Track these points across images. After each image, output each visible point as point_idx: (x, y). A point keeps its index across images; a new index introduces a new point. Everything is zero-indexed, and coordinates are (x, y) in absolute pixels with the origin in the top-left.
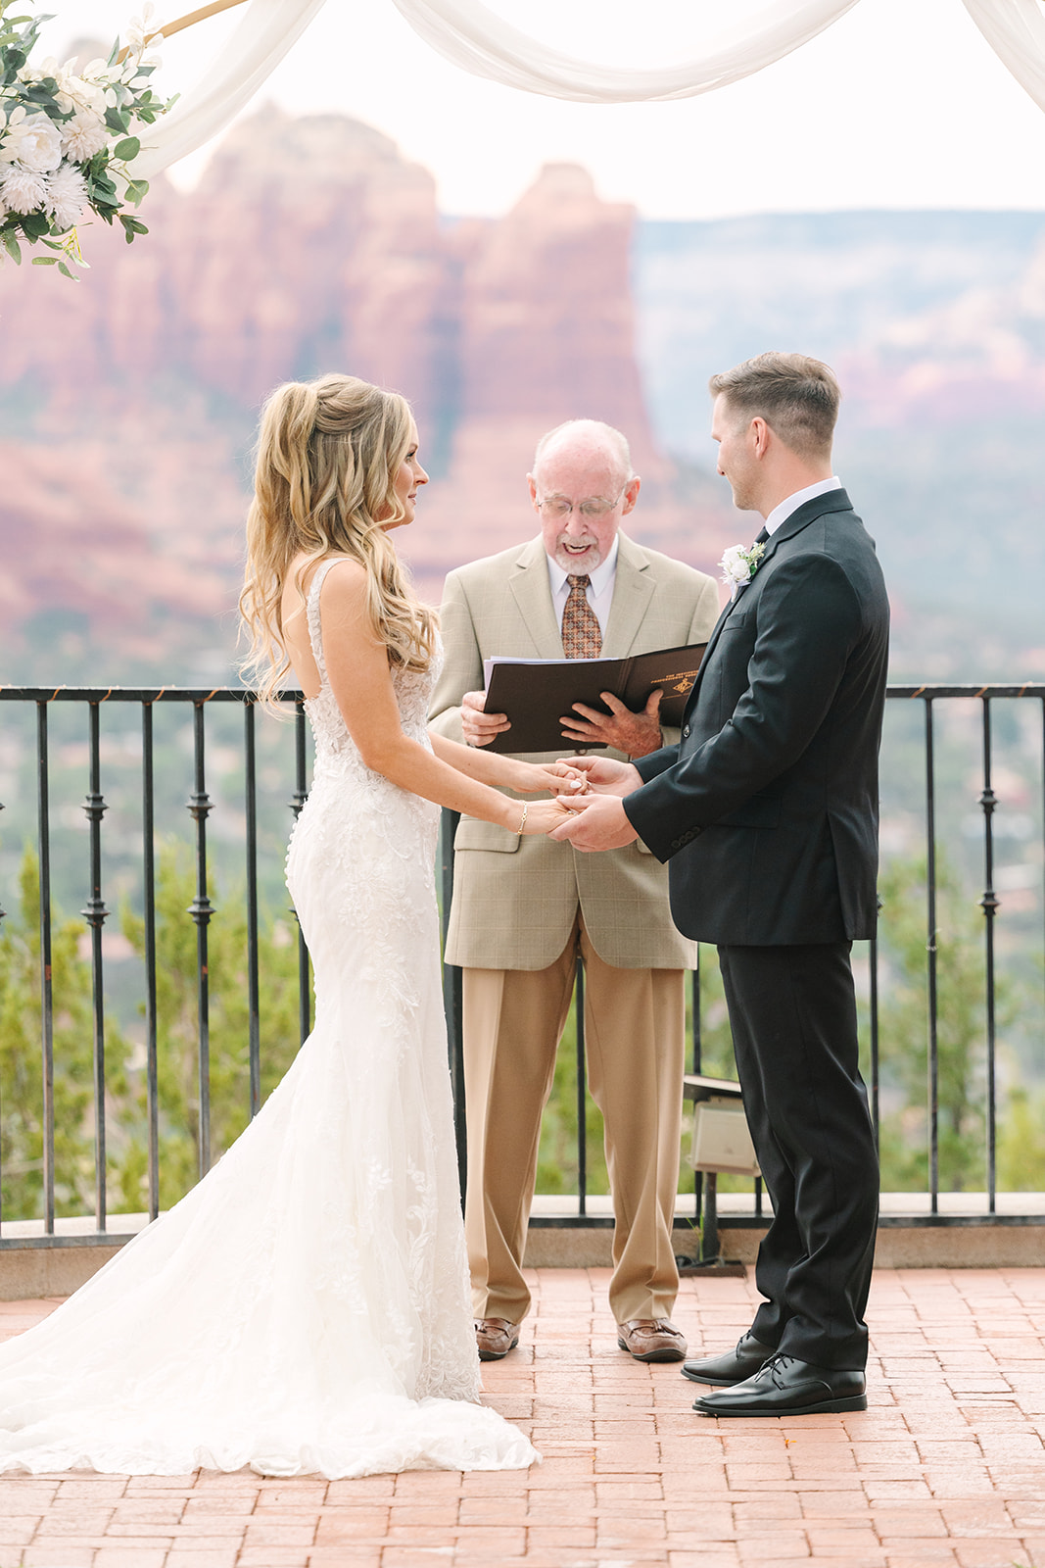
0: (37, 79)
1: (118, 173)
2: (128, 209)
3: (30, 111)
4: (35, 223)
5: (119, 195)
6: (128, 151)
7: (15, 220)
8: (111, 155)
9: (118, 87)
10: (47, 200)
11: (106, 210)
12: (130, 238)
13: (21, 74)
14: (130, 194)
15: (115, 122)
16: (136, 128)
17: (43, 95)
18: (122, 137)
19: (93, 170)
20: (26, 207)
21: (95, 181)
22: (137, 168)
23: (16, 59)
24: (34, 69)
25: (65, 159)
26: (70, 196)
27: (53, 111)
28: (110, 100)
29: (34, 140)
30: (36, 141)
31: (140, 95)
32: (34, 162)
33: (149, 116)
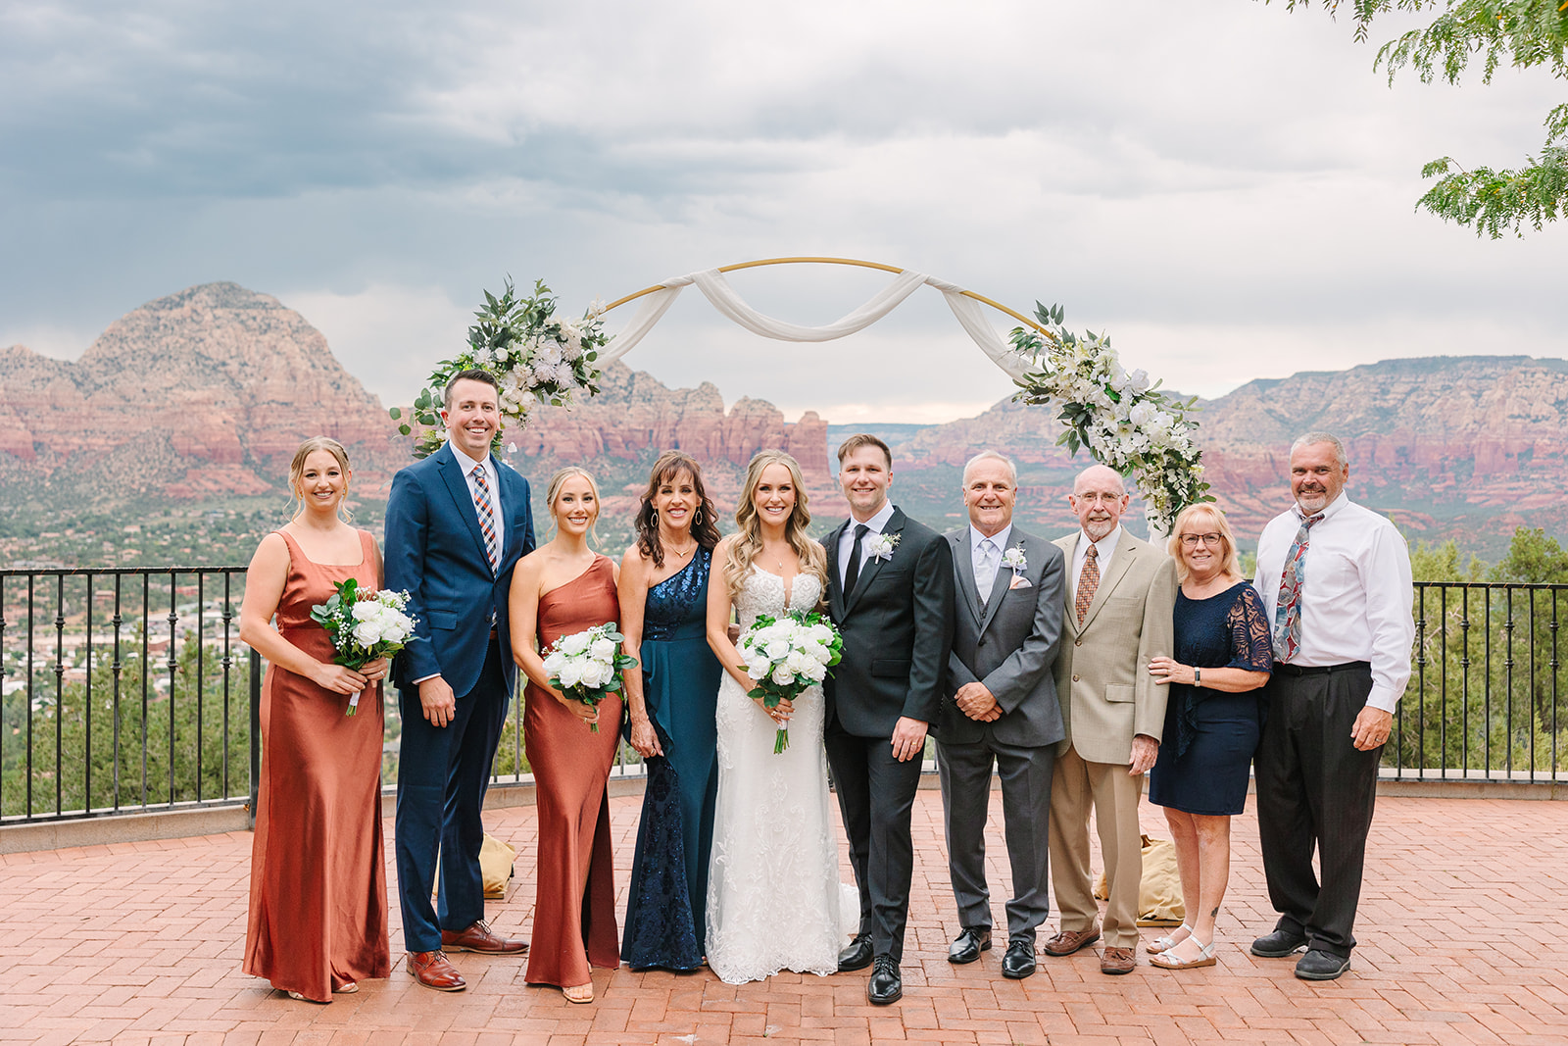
0: (552, 325)
1: (588, 368)
2: (593, 382)
3: (547, 339)
4: (550, 386)
5: (587, 377)
6: (592, 357)
7: (541, 385)
8: (585, 359)
9: (587, 328)
10: (554, 376)
11: (582, 383)
12: (592, 395)
13: (545, 322)
14: (592, 376)
15: (585, 344)
16: (596, 347)
17: (556, 329)
18: (589, 351)
19: (576, 364)
20: (546, 379)
21: (577, 370)
22: (595, 365)
23: (542, 315)
24: (550, 321)
25: (563, 360)
26: (565, 375)
27: (558, 339)
28: (584, 335)
29: (549, 350)
30: (549, 351)
31: (597, 334)
32: (549, 360)
33: (601, 344)
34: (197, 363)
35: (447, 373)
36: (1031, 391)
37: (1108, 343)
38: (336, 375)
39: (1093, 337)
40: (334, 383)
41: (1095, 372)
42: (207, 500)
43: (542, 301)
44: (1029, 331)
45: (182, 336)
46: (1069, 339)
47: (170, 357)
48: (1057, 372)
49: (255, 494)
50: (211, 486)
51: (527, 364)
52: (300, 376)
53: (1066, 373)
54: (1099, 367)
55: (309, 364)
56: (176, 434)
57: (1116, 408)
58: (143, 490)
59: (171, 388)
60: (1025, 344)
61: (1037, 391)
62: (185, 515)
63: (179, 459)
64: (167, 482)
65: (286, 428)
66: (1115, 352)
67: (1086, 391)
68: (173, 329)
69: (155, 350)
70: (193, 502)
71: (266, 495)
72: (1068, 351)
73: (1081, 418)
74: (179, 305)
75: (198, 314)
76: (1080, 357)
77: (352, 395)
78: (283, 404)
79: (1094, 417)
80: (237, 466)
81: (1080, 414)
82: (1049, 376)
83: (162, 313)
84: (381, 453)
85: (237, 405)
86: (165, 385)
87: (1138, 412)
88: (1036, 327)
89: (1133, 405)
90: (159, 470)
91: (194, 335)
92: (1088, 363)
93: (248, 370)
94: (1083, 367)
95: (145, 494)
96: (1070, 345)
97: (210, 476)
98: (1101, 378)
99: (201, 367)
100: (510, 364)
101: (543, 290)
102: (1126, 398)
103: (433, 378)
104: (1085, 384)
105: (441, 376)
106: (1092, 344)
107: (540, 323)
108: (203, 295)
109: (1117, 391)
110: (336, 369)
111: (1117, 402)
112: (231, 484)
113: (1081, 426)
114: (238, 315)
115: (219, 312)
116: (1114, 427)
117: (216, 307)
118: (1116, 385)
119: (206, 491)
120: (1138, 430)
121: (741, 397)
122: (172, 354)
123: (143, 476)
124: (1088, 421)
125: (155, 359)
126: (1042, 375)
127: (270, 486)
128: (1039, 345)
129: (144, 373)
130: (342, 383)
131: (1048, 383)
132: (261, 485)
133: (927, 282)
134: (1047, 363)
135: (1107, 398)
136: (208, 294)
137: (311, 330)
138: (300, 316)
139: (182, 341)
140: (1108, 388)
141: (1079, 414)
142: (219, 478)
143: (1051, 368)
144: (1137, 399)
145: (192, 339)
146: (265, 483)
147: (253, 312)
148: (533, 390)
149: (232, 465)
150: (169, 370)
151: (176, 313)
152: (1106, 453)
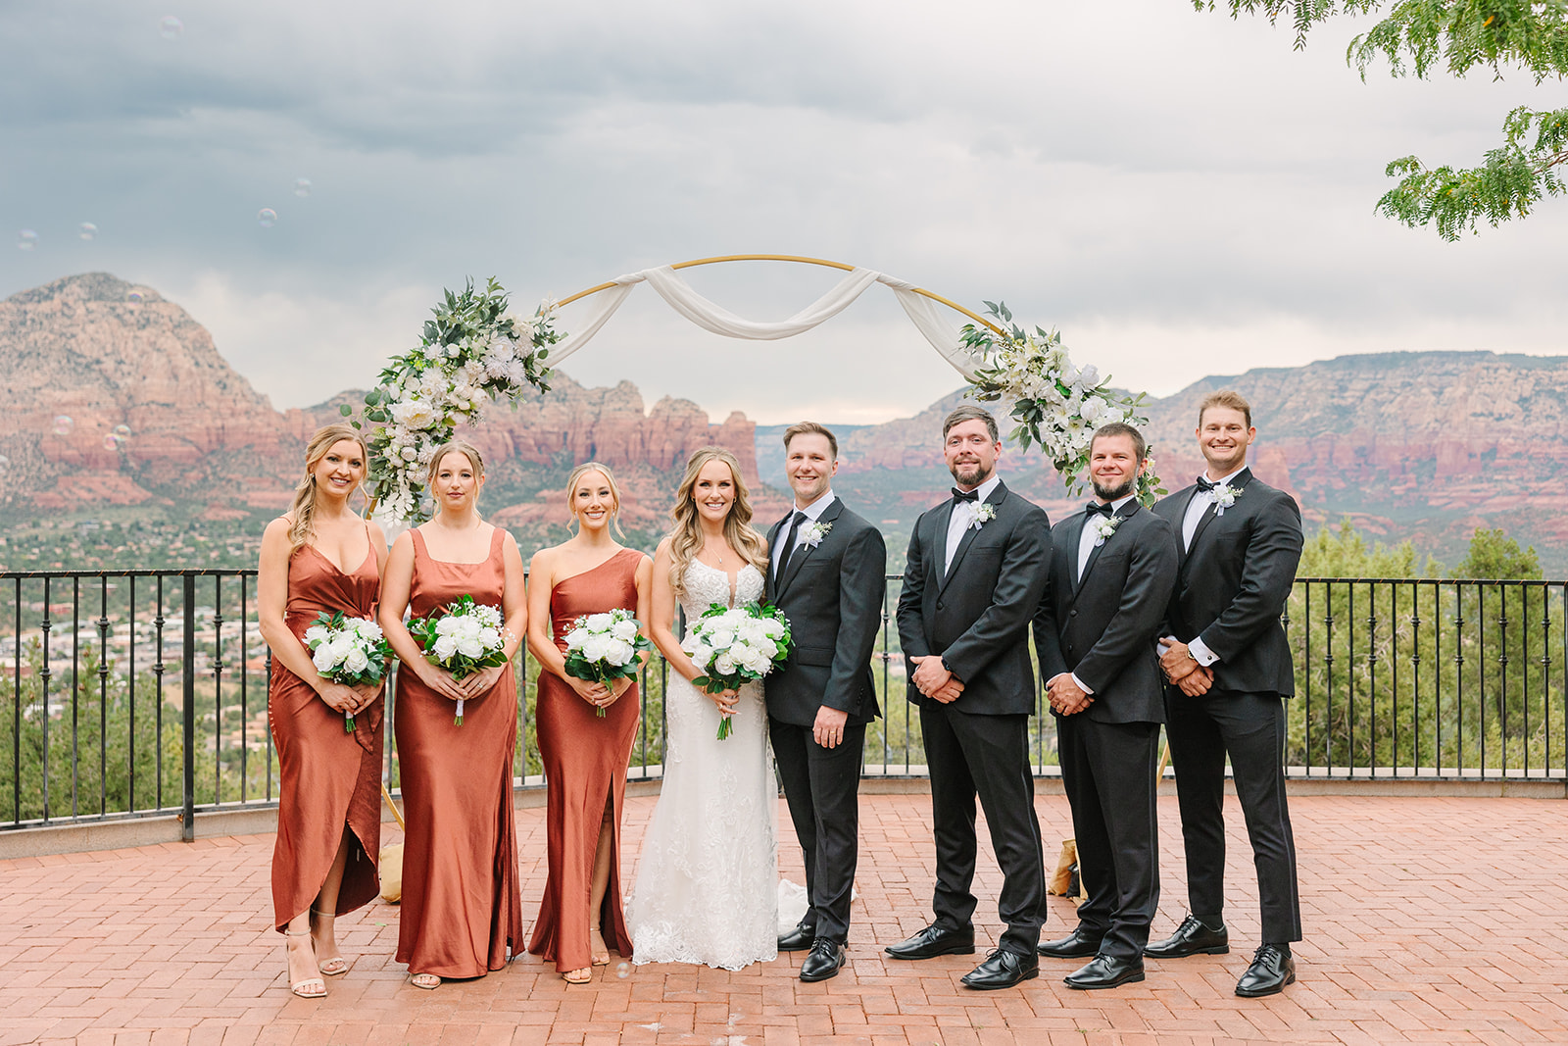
0: (504, 322)
1: (538, 365)
2: (542, 380)
3: (499, 335)
4: (502, 383)
5: (538, 374)
6: (543, 355)
7: (492, 382)
8: (536, 356)
9: (539, 325)
10: (507, 374)
11: (533, 380)
12: (543, 392)
13: (497, 318)
14: (543, 373)
15: (538, 340)
16: (547, 345)
17: (507, 329)
18: (541, 348)
19: (527, 362)
20: (498, 376)
21: (529, 368)
22: (545, 363)
23: (495, 310)
24: (502, 317)
25: (515, 357)
26: (516, 373)
27: (510, 335)
28: (537, 331)
30: (502, 347)
31: (549, 331)
32: (502, 358)
33: (552, 341)
34: (69, 361)
35: (397, 369)
36: (982, 387)
37: (1058, 339)
38: (222, 373)
39: (1042, 333)
40: (220, 382)
41: (1046, 368)
42: (80, 510)
43: (494, 298)
44: (979, 328)
45: (51, 331)
46: (1020, 336)
47: (39, 354)
48: (1007, 368)
49: (133, 504)
50: (84, 494)
51: (479, 360)
52: (182, 375)
53: (1017, 369)
54: (1049, 362)
55: (193, 362)
56: (45, 439)
57: (1066, 403)
58: (9, 499)
59: (40, 389)
60: (975, 341)
61: (990, 387)
62: (55, 527)
63: (48, 466)
64: (36, 490)
65: (168, 431)
66: (1066, 348)
67: (1037, 386)
68: (41, 323)
69: (21, 347)
70: (65, 512)
71: (145, 504)
72: (1018, 347)
73: (1032, 414)
74: (48, 298)
75: (70, 308)
76: (1030, 353)
77: (240, 396)
78: (163, 405)
79: (1045, 412)
80: (113, 473)
81: (1032, 410)
82: (1000, 373)
83: (29, 307)
84: (272, 458)
85: (113, 407)
86: (34, 384)
87: (1088, 407)
88: (986, 323)
89: (1083, 400)
90: (27, 477)
91: (64, 330)
92: (1038, 359)
93: (125, 368)
94: (1034, 363)
95: (11, 504)
96: (1019, 340)
97: (84, 483)
98: (1052, 373)
99: (73, 365)
100: (461, 360)
101: (496, 287)
102: (1076, 393)
103: (383, 374)
104: (1035, 379)
105: (391, 373)
106: (1042, 340)
107: (491, 319)
108: (74, 287)
109: (1067, 386)
110: (222, 367)
111: (1067, 397)
112: (106, 493)
113: (1034, 420)
114: (113, 309)
115: (92, 305)
116: (1064, 422)
117: (89, 300)
118: (1066, 380)
119: (79, 499)
120: (1088, 425)
121: (663, 397)
122: (41, 351)
123: (9, 484)
124: (1039, 417)
125: (21, 356)
126: (993, 371)
127: (149, 494)
128: (989, 342)
129: (9, 372)
130: (228, 382)
131: (999, 379)
132: (141, 494)
133: (878, 280)
134: (998, 360)
135: (1057, 393)
136: (81, 286)
137: (193, 324)
138: (182, 310)
139: (52, 337)
140: (1058, 383)
141: (1030, 410)
142: (92, 486)
143: (1002, 365)
144: (1087, 395)
145: (62, 335)
146: (144, 492)
147: (131, 306)
148: (484, 387)
149: (107, 472)
150: (38, 368)
151: (45, 307)
152: (1057, 449)
